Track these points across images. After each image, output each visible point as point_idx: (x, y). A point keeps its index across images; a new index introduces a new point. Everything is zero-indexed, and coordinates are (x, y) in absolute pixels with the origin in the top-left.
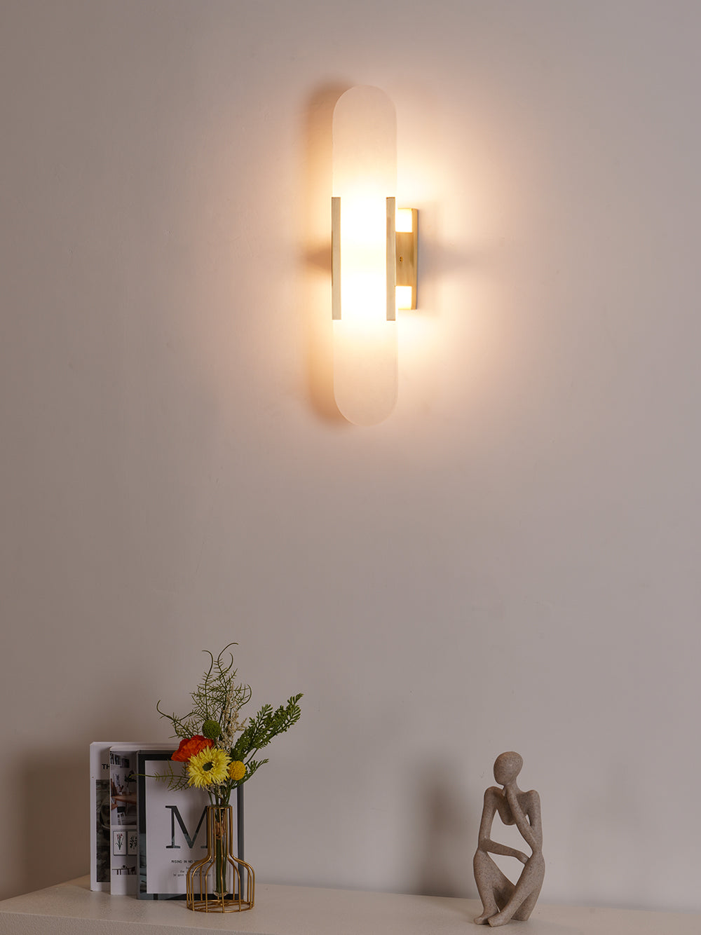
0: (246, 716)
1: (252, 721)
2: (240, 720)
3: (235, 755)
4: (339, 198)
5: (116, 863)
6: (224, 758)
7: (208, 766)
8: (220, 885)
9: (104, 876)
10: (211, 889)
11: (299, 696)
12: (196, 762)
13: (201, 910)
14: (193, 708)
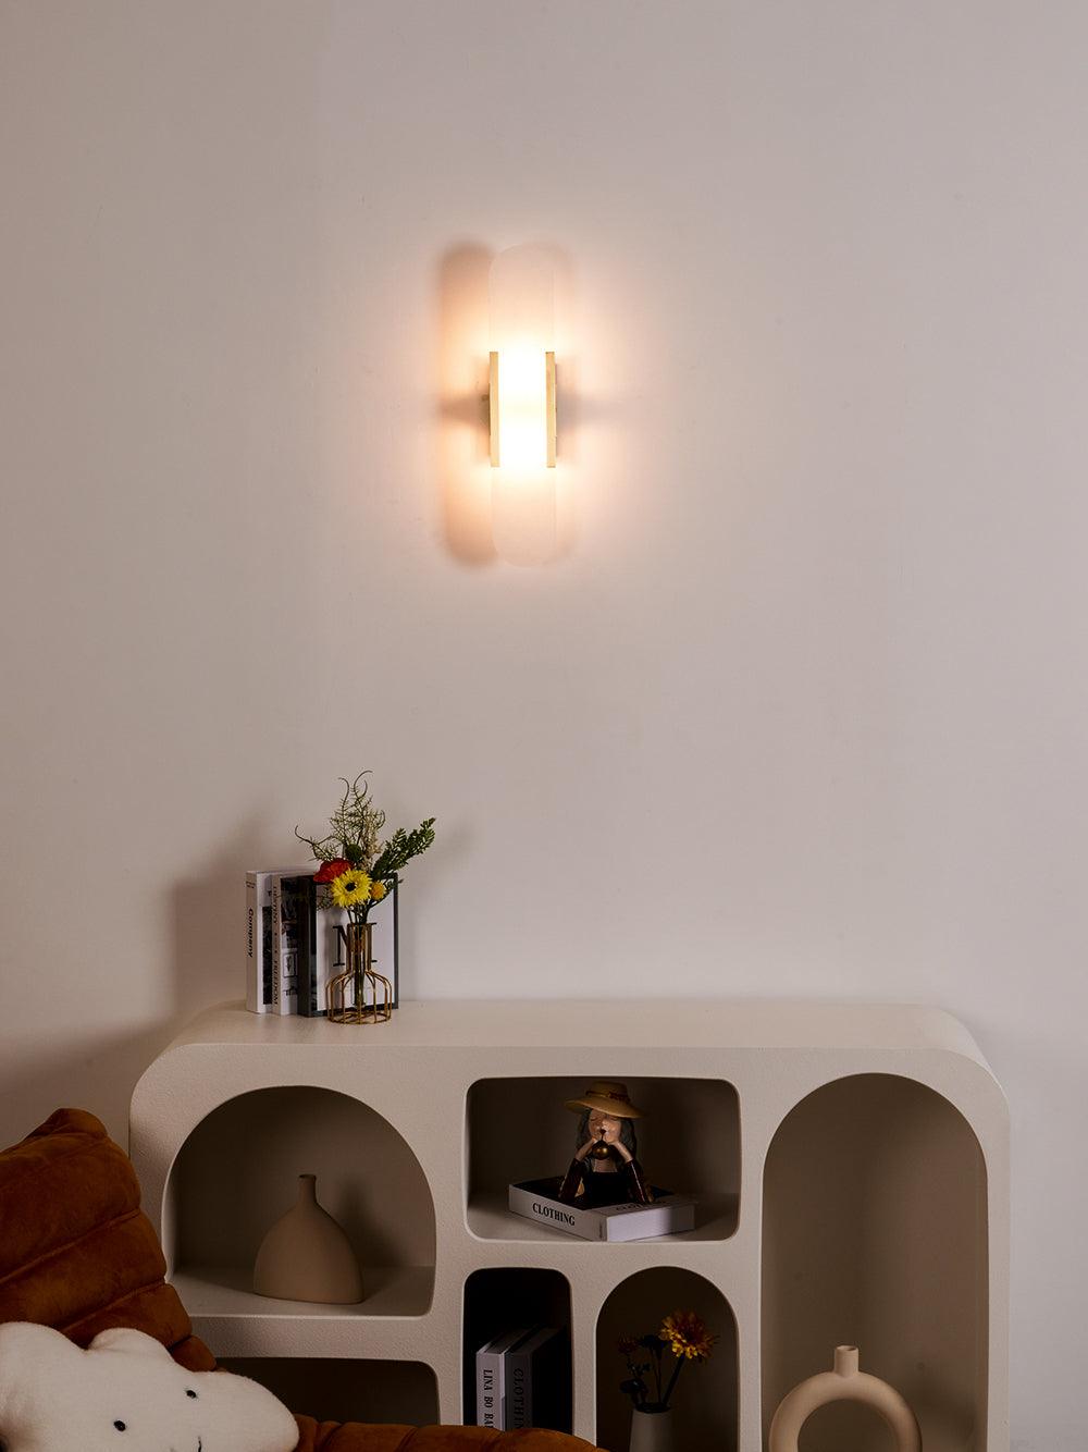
0: (383, 838)
1: (389, 844)
2: (378, 844)
3: (375, 875)
4: (497, 353)
5: (284, 984)
6: (365, 880)
7: (350, 887)
8: (358, 998)
9: (268, 999)
10: (349, 1002)
11: (432, 820)
12: (339, 884)
13: (339, 1022)
14: (331, 832)
